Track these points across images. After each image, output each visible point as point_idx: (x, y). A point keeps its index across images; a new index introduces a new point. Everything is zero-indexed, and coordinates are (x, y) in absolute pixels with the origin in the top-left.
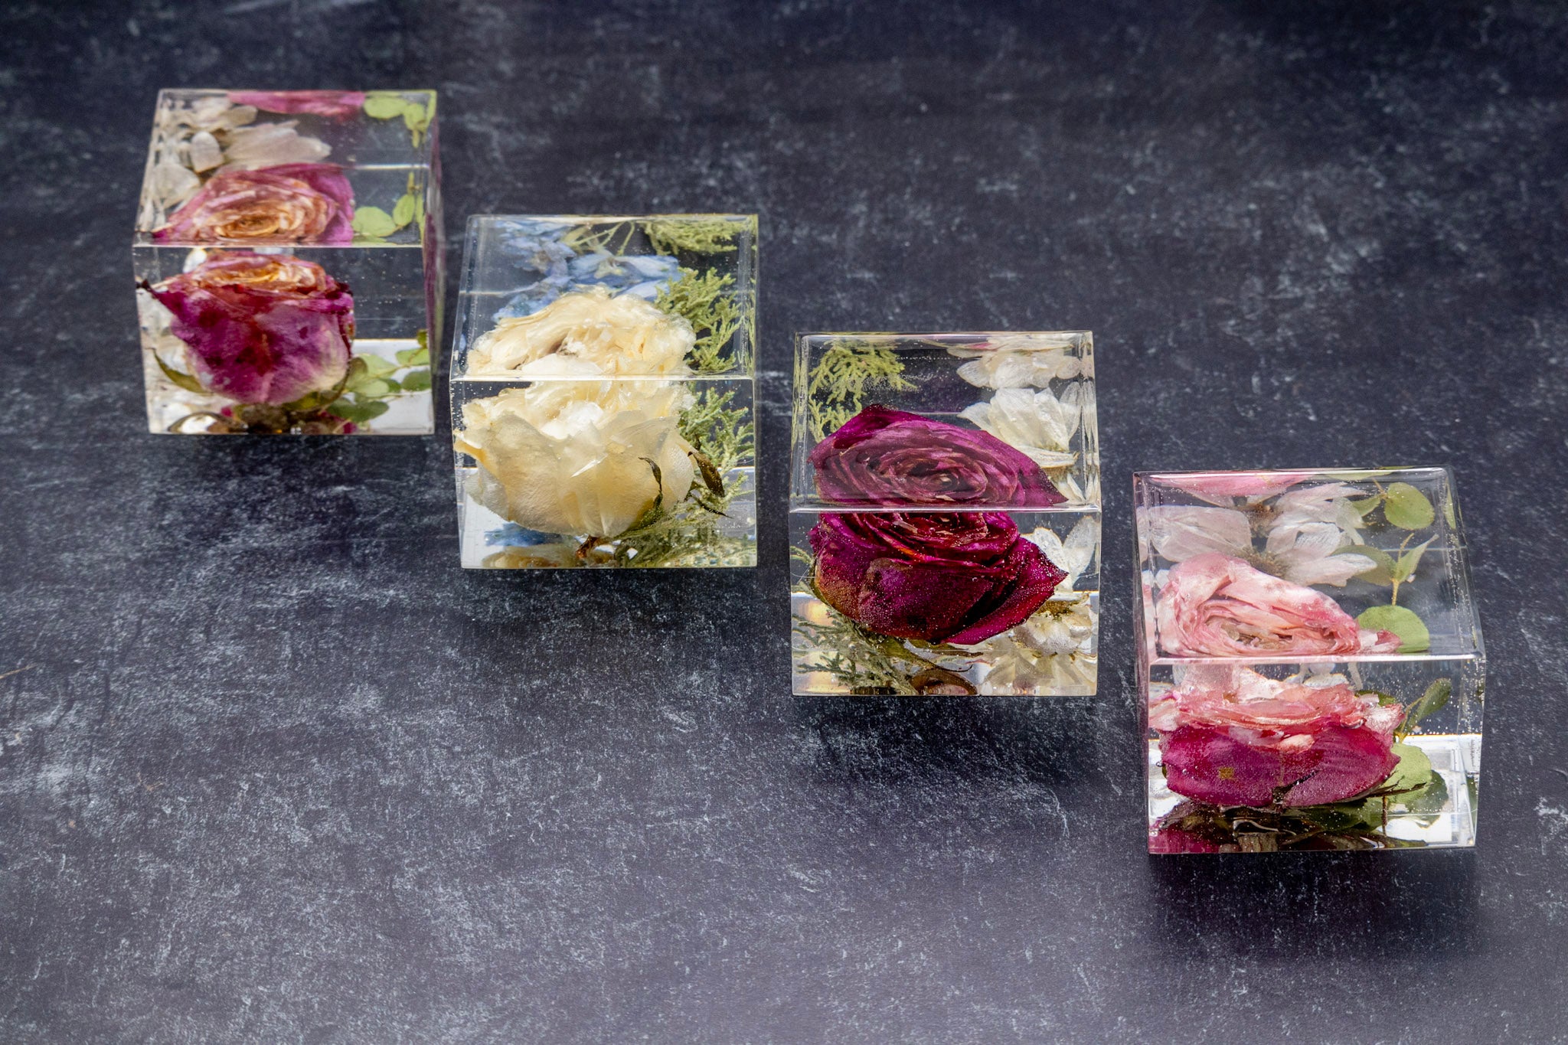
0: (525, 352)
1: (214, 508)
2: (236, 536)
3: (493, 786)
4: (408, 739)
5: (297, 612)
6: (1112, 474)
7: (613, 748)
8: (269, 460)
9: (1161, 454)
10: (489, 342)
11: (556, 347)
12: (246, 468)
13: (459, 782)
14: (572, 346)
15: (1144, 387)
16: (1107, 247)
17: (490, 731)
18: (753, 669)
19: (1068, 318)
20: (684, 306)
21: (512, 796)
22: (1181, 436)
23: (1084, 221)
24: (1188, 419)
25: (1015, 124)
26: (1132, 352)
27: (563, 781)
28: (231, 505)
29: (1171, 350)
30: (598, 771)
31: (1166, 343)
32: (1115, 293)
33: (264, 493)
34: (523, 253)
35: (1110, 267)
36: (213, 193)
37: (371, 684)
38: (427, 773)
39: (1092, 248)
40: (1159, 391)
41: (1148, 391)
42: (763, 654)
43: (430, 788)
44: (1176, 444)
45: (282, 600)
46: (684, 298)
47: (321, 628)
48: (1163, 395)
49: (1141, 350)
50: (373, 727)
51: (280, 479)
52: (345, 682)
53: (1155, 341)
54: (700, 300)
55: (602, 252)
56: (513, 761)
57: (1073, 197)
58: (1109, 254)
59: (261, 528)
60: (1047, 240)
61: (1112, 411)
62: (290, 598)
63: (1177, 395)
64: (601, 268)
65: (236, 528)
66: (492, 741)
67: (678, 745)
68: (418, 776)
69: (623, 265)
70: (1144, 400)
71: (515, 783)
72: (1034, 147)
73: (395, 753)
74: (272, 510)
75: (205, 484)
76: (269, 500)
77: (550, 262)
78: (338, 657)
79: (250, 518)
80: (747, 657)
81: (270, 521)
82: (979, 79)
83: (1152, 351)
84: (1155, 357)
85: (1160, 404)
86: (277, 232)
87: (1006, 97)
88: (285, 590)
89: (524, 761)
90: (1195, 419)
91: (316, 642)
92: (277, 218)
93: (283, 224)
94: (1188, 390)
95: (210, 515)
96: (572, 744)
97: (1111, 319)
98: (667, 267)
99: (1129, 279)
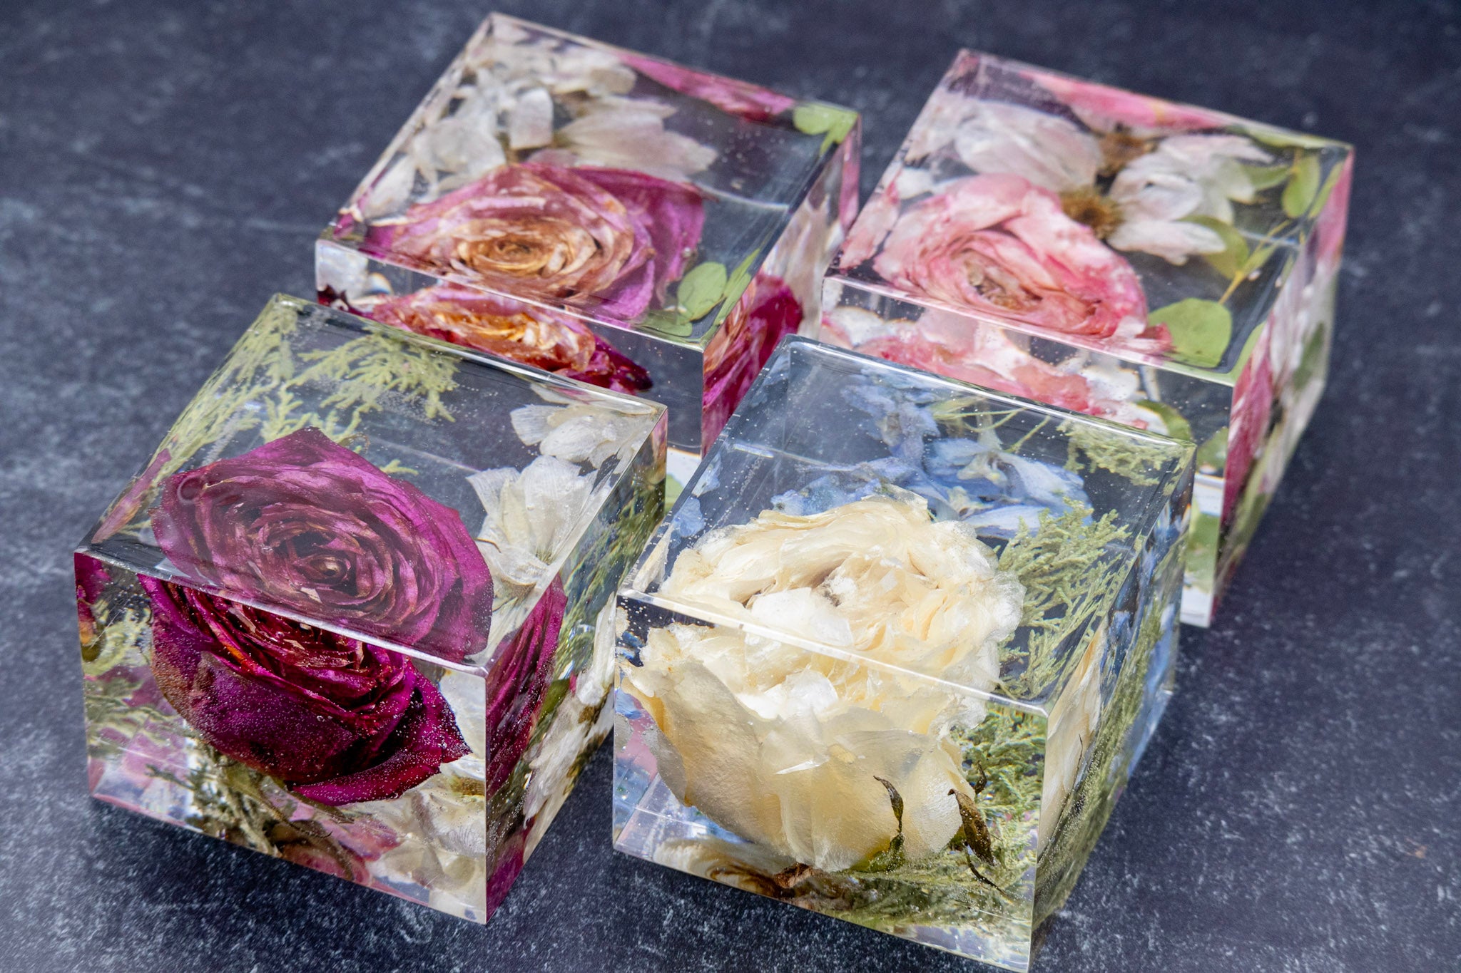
0: (771, 572)
1: (24, 417)
2: (24, 464)
3: (109, 935)
4: (49, 829)
5: (30, 598)
6: (1230, 742)
7: (300, 933)
8: (137, 370)
9: (1317, 735)
10: (723, 542)
11: (819, 579)
12: (102, 372)
13: (69, 916)
14: (841, 584)
15: (1358, 625)
16: (1435, 399)
17: (159, 853)
18: (558, 876)
19: (1315, 488)
20: (1048, 561)
21: (124, 959)
22: (1363, 716)
23: (1425, 351)
24: (1388, 693)
25: (1419, 179)
26: (1372, 567)
27: (203, 960)
28: (47, 418)
29: (1430, 581)
30: (258, 959)
31: (1428, 568)
32: (1403, 472)
33: (102, 414)
34: (869, 410)
35: (1421, 430)
36: (492, 187)
37: (54, 732)
38: (38, 887)
39: (1413, 394)
40: (1372, 639)
41: (1359, 633)
42: (586, 859)
43: (27, 911)
44: (1347, 725)
45: (23, 574)
46: (1054, 548)
47: (45, 631)
48: (1375, 646)
49: (1387, 566)
50: (14, 797)
51: (135, 401)
52: (23, 719)
53: (1414, 561)
54: (1074, 557)
55: (989, 439)
56: (160, 908)
57: (1433, 310)
58: (1431, 410)
59: (65, 463)
60: (1357, 364)
61: (1289, 647)
62: (35, 575)
63: (1395, 652)
64: (974, 463)
65: (34, 452)
66: (151, 870)
67: (389, 955)
68: (24, 887)
69: (1004, 468)
70: (1343, 645)
71: (140, 941)
72: (1425, 220)
73: (19, 844)
74: (96, 443)
75: (38, 379)
76: (99, 427)
77: (902, 437)
78: (39, 681)
79: (60, 445)
80: (563, 856)
81: (83, 456)
82: (1412, 99)
83: (1402, 574)
84: (1402, 583)
85: (1363, 658)
86: (541, 271)
87: (1433, 136)
88: (34, 562)
89: (172, 912)
90: (1397, 697)
91: (25, 649)
92: (551, 251)
93: (554, 263)
94: (1415, 649)
95: (14, 425)
96: (250, 909)
97: (1372, 508)
98: (1065, 489)
99: (1435, 457)
